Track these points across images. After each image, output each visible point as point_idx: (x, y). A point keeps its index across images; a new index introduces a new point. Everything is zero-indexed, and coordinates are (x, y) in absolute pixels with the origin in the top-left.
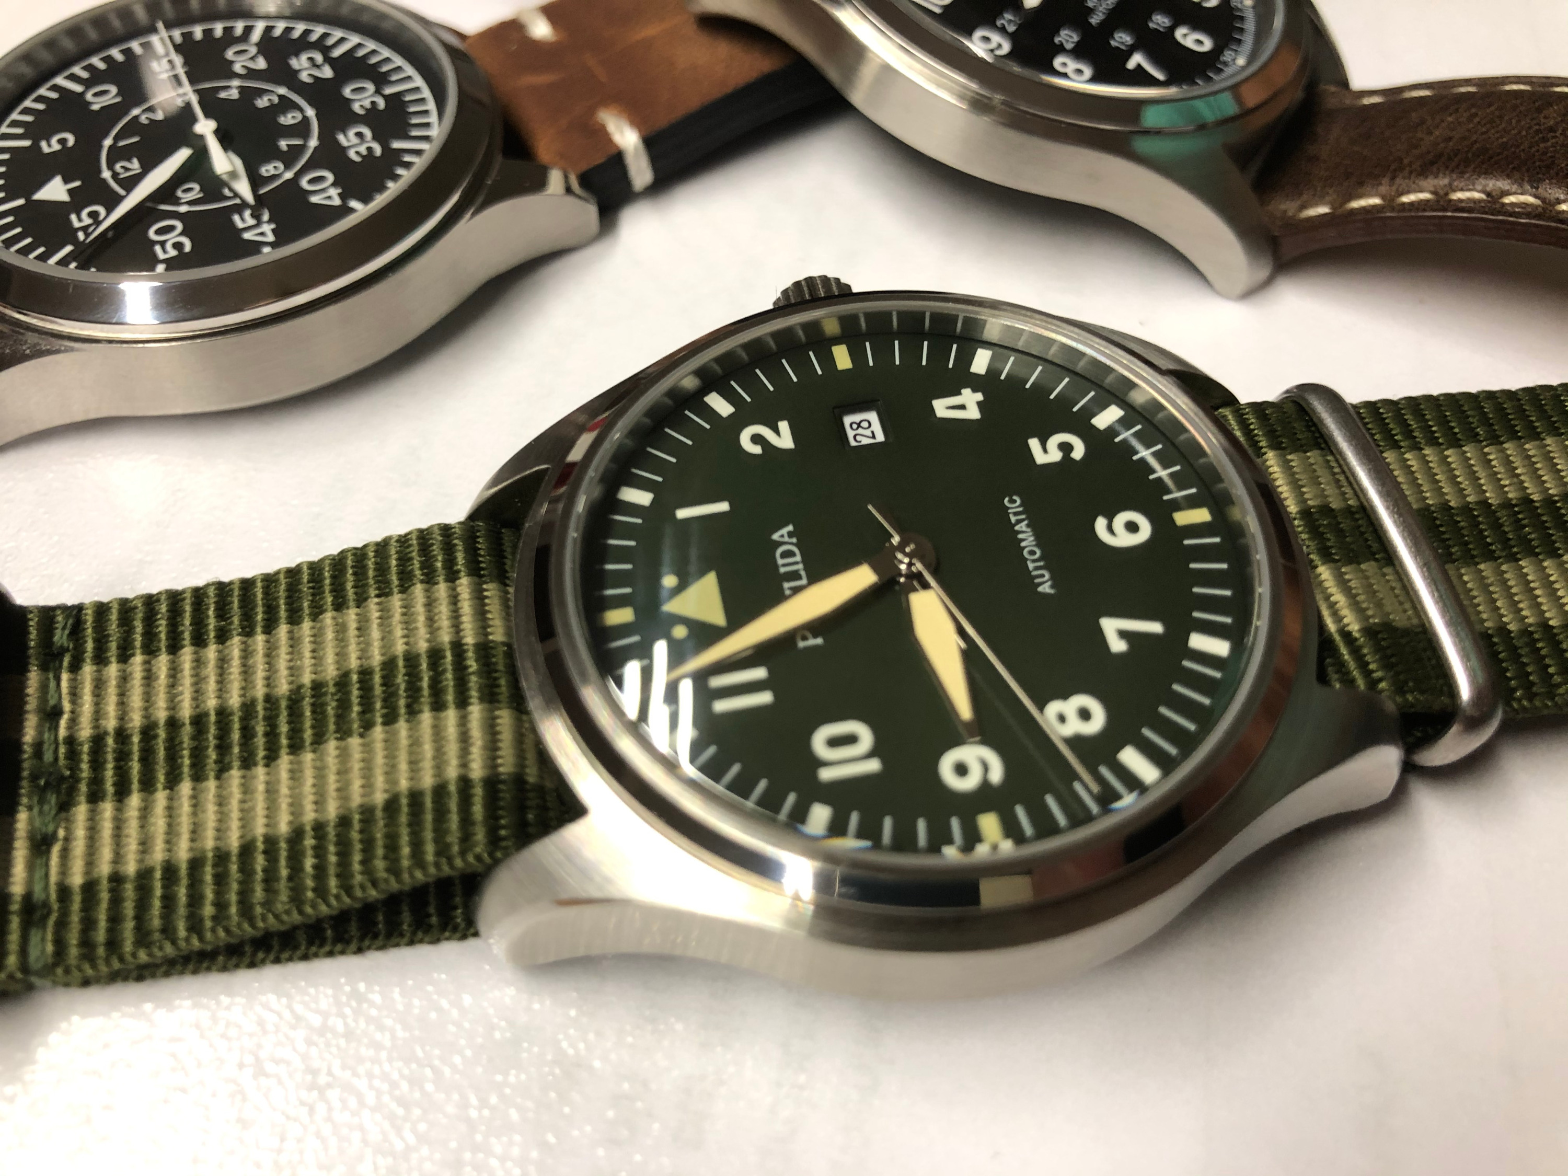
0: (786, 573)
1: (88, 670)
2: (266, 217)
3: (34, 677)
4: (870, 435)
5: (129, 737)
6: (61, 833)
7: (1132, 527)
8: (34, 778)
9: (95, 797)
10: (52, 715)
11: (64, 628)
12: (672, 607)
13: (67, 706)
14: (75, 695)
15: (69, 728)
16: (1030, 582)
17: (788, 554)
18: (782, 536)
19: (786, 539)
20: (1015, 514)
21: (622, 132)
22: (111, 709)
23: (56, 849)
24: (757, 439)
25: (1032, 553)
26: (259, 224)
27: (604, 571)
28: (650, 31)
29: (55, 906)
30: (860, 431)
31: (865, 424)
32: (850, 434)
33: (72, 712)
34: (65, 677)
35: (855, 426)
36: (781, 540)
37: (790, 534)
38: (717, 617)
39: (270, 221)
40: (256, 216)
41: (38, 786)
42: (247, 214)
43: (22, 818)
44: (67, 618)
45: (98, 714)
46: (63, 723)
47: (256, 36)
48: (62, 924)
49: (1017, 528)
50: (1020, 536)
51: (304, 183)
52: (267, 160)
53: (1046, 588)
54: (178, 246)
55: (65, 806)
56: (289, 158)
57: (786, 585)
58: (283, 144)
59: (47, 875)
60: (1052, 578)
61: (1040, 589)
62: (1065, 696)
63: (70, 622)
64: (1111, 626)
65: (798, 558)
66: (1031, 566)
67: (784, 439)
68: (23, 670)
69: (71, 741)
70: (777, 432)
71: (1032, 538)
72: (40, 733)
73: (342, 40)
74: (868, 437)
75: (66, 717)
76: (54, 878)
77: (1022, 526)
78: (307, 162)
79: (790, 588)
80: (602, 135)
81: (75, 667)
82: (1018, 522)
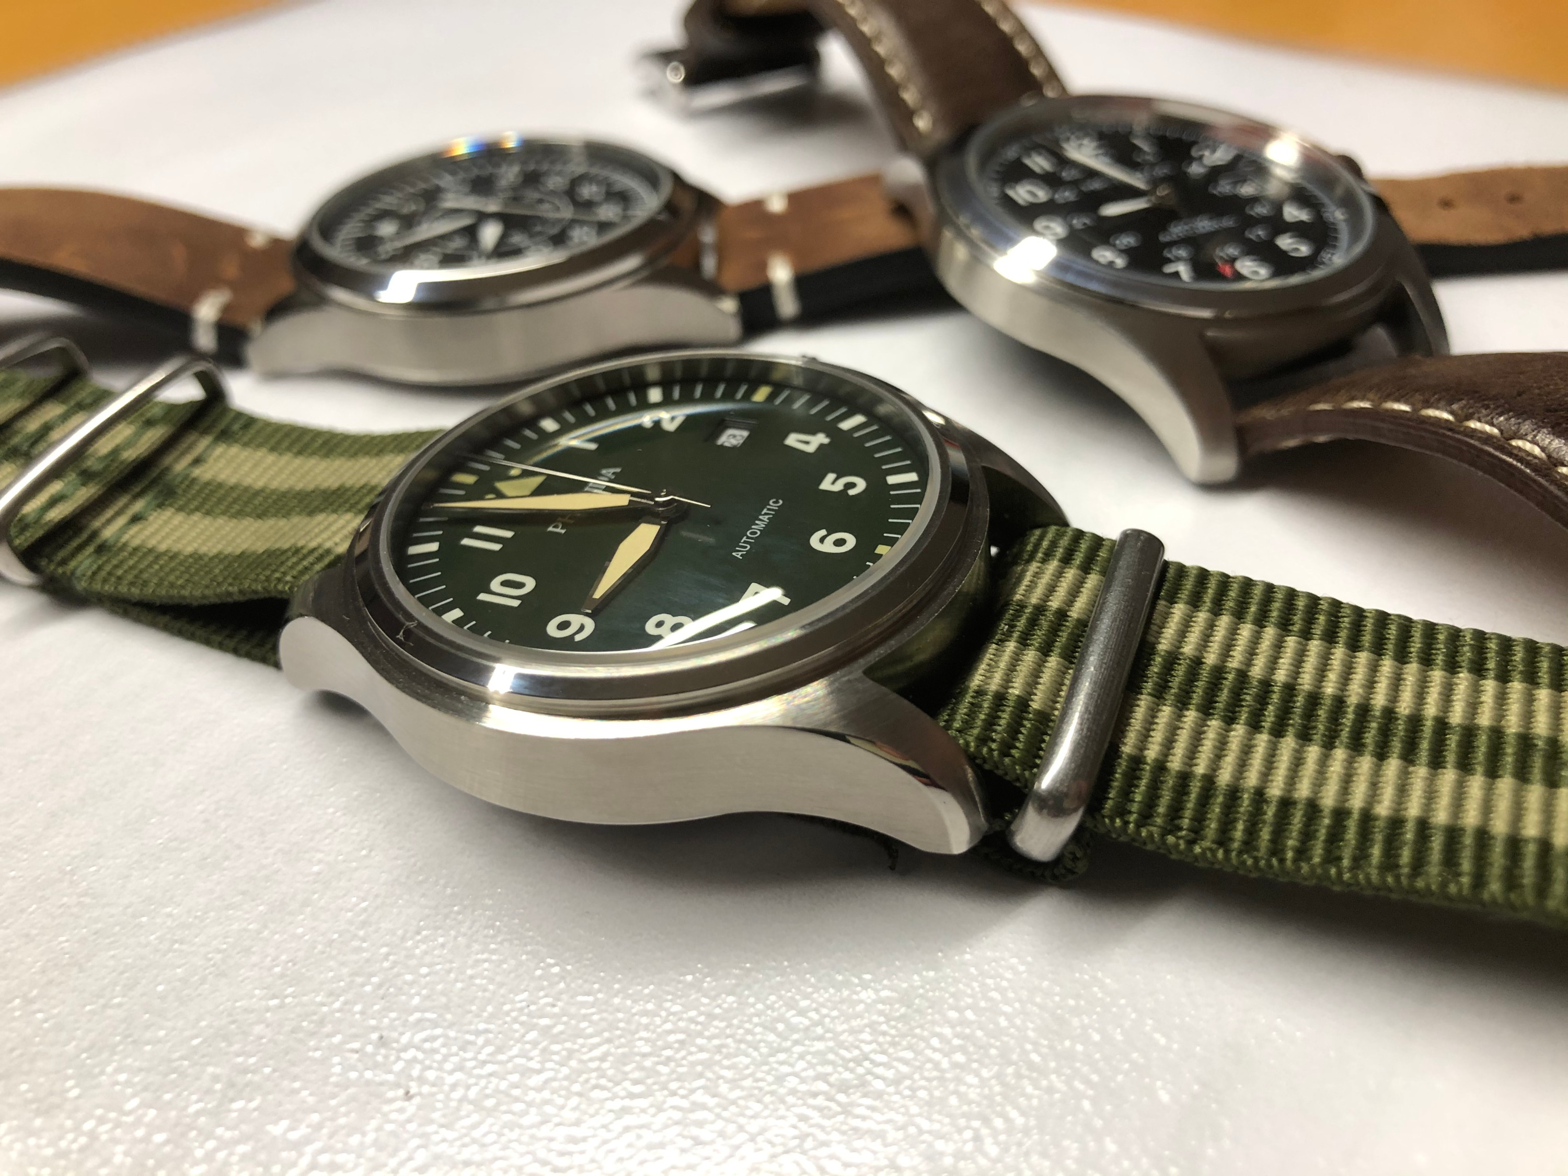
3: (207, 441)
7: (840, 543)
9: (181, 508)
11: (242, 423)
12: (502, 485)
15: (202, 472)
18: (609, 473)
19: (609, 475)
20: (769, 509)
22: (227, 471)
24: (656, 420)
25: (753, 533)
27: (485, 454)
30: (732, 440)
31: (738, 437)
32: (723, 438)
35: (731, 437)
36: (606, 474)
37: (614, 474)
44: (247, 420)
45: (221, 470)
49: (761, 517)
50: (757, 522)
53: (738, 555)
59: (124, 534)
61: (734, 554)
66: (744, 540)
67: (671, 426)
70: (673, 420)
71: (763, 525)
72: (186, 467)
76: (126, 538)
77: (765, 518)
82: (766, 514)
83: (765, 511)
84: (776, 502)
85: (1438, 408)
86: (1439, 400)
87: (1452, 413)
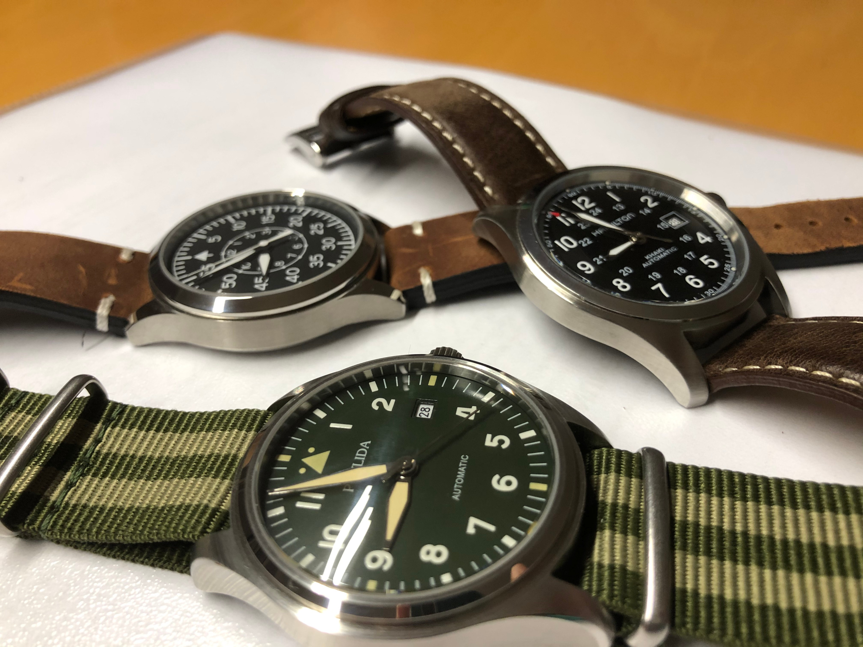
0: (357, 460)
1: (117, 429)
2: (267, 281)
3: (99, 426)
4: (427, 415)
5: (117, 457)
6: (78, 484)
7: (509, 483)
8: (80, 461)
9: (95, 475)
10: (97, 441)
11: (117, 411)
12: (307, 461)
13: (104, 440)
14: (108, 437)
15: (100, 447)
16: (451, 492)
17: (363, 452)
18: (364, 445)
19: (365, 446)
20: (463, 463)
21: (425, 278)
22: (117, 446)
23: (73, 489)
24: (380, 404)
25: (460, 481)
26: (262, 283)
27: (291, 439)
28: (459, 239)
29: (61, 509)
30: (424, 412)
31: (427, 410)
32: (419, 411)
33: (105, 442)
34: (109, 429)
35: (423, 409)
36: (364, 446)
37: (368, 445)
38: (320, 470)
39: (267, 283)
40: (263, 280)
41: (79, 464)
42: (261, 279)
43: (69, 474)
44: (120, 408)
45: (112, 446)
46: (100, 445)
47: (305, 214)
48: (59, 516)
49: (460, 469)
50: (459, 473)
51: (288, 272)
52: (279, 260)
53: (456, 497)
54: (230, 285)
55: (83, 475)
56: (287, 261)
57: (354, 464)
58: (289, 255)
59: (64, 497)
60: (461, 494)
61: (453, 497)
62: (435, 544)
63: (121, 409)
64: (473, 521)
65: (365, 455)
66: (456, 486)
67: (389, 407)
68: (97, 422)
69: (99, 453)
70: (389, 403)
71: (463, 475)
72: (90, 446)
73: (335, 221)
74: (425, 415)
75: (102, 443)
76: (66, 499)
77: (462, 469)
78: (293, 264)
79: (354, 466)
80: (418, 276)
81: (114, 427)
82: (462, 466)
83: (461, 464)
84: (465, 457)
85: (822, 371)
86: (821, 365)
87: (830, 372)
